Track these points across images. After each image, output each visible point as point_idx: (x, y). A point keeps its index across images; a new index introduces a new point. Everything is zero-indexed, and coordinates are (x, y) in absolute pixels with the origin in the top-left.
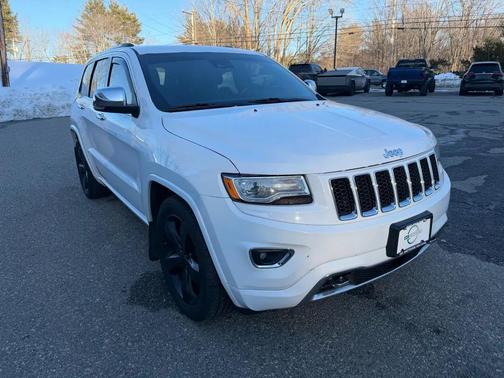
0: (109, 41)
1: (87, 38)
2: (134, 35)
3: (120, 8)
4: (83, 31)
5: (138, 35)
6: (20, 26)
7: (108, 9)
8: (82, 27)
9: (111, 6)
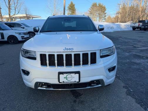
0: (96, 14)
1: (91, 13)
2: (104, 12)
3: (101, 4)
4: (90, 12)
5: (105, 12)
6: (76, 11)
7: (98, 5)
8: (90, 11)
9: (99, 4)
